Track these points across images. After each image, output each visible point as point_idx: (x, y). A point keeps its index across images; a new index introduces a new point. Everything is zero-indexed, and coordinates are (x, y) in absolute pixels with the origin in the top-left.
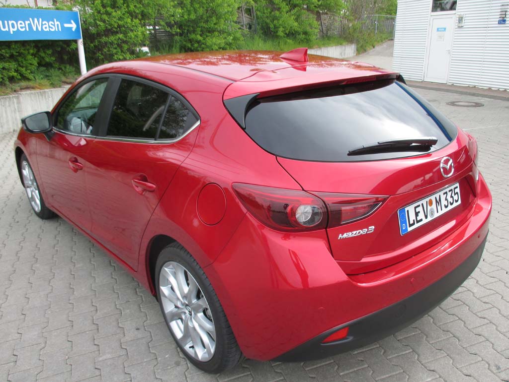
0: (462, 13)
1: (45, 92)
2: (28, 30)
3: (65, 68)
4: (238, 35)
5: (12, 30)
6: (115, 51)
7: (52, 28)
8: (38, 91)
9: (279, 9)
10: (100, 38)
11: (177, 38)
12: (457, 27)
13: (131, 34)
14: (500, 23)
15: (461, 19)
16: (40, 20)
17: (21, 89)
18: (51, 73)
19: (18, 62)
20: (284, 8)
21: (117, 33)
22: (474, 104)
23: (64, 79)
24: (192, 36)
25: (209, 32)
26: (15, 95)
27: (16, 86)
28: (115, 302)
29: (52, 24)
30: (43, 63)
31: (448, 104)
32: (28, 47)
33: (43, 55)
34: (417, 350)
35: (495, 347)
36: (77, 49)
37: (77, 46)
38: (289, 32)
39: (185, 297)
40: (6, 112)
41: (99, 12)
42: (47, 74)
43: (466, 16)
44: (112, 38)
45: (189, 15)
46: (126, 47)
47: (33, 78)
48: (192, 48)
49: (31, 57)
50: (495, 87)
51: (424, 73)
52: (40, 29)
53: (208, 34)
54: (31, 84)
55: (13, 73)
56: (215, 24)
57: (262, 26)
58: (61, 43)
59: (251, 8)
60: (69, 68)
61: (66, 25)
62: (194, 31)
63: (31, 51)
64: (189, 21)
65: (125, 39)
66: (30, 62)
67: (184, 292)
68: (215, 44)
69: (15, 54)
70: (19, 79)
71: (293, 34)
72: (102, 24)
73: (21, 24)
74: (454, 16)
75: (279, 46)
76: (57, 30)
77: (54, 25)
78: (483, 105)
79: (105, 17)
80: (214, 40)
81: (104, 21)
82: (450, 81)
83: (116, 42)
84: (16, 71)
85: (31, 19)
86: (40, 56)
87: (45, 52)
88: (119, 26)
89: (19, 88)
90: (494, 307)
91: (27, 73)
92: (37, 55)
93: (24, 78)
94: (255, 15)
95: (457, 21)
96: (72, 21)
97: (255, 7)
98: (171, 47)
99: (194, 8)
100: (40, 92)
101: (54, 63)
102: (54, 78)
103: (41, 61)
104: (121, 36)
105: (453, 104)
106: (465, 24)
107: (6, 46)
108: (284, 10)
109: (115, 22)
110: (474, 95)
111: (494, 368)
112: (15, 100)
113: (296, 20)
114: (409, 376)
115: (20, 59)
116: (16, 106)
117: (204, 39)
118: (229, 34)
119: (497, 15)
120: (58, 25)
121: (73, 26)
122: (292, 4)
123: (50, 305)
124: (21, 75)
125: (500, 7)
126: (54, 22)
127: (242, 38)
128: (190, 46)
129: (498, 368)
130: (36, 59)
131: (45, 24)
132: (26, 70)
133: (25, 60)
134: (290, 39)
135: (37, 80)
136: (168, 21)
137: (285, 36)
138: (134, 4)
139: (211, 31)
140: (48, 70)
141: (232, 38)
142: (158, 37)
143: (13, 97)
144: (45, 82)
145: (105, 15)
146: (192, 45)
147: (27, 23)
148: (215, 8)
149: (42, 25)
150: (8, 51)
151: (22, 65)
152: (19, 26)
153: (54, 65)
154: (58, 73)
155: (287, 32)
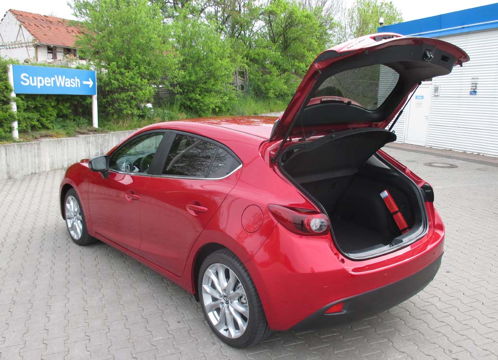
0: (438, 84)
1: (61, 140)
2: (52, 85)
3: (79, 119)
4: (233, 95)
5: (39, 85)
6: (124, 106)
7: (73, 84)
8: (56, 139)
9: (270, 73)
10: (113, 95)
11: (178, 96)
12: (433, 96)
13: (140, 93)
14: (471, 94)
15: (436, 90)
16: (64, 77)
17: (41, 137)
18: (67, 124)
19: (40, 112)
20: (274, 72)
21: (128, 90)
22: (449, 165)
23: (78, 129)
24: (192, 95)
25: (207, 92)
26: (36, 142)
27: (36, 134)
28: (157, 305)
29: (73, 81)
30: (61, 114)
31: (425, 164)
32: (50, 100)
33: (62, 107)
34: (391, 340)
35: (449, 339)
36: (91, 104)
37: (92, 101)
38: (279, 94)
39: (225, 290)
40: (27, 156)
41: (114, 72)
42: (64, 124)
43: (441, 86)
44: (123, 95)
45: (190, 77)
46: (134, 103)
47: (52, 127)
48: (191, 106)
49: (52, 109)
50: (469, 150)
51: (405, 136)
52: (63, 85)
53: (206, 94)
54: (50, 132)
55: (35, 122)
56: (213, 85)
57: (254, 88)
58: (78, 98)
59: (245, 71)
60: (83, 120)
61: (85, 83)
62: (193, 91)
63: (53, 104)
64: (190, 81)
65: (134, 96)
66: (51, 113)
67: (224, 286)
68: (212, 103)
69: (39, 105)
70: (40, 128)
71: (282, 96)
72: (116, 82)
73: (47, 80)
74: (430, 86)
75: (269, 106)
76: (77, 86)
77: (75, 82)
78: (457, 167)
79: (119, 77)
80: (211, 100)
81: (117, 80)
82: (428, 144)
83: (126, 98)
84: (38, 121)
85: (56, 76)
86: (59, 108)
87: (63, 105)
88: (131, 85)
89: (39, 136)
90: (451, 315)
91: (47, 123)
92: (56, 108)
93: (44, 127)
94: (247, 77)
95: (433, 91)
96: (90, 79)
97: (249, 70)
98: (172, 104)
99: (195, 71)
100: (58, 140)
101: (70, 115)
102: (70, 128)
103: (59, 113)
104: (131, 93)
105: (430, 165)
106: (441, 93)
107: (32, 98)
108: (275, 74)
109: (127, 81)
110: (449, 157)
111: (447, 352)
112: (36, 146)
113: (286, 83)
114: (386, 355)
115: (42, 110)
116: (36, 151)
117: (202, 98)
118: (225, 95)
119: (469, 87)
120: (78, 82)
121: (91, 83)
122: (282, 69)
123: (105, 305)
124: (42, 124)
125: (471, 80)
126: (75, 79)
127: (236, 99)
128: (189, 104)
129: (451, 352)
130: (56, 110)
131: (68, 81)
132: (47, 120)
133: (46, 111)
134: (279, 100)
135: (55, 129)
136: (172, 81)
137: (275, 97)
138: (145, 66)
139: (208, 91)
140: (64, 121)
141: (228, 98)
142: (160, 95)
143: (34, 143)
144: (61, 131)
145: (119, 75)
146: (191, 103)
147: (53, 79)
148: (213, 71)
149: (65, 81)
150: (34, 103)
151: (43, 115)
152: (46, 81)
153: (69, 117)
154: (72, 123)
155: (277, 93)
